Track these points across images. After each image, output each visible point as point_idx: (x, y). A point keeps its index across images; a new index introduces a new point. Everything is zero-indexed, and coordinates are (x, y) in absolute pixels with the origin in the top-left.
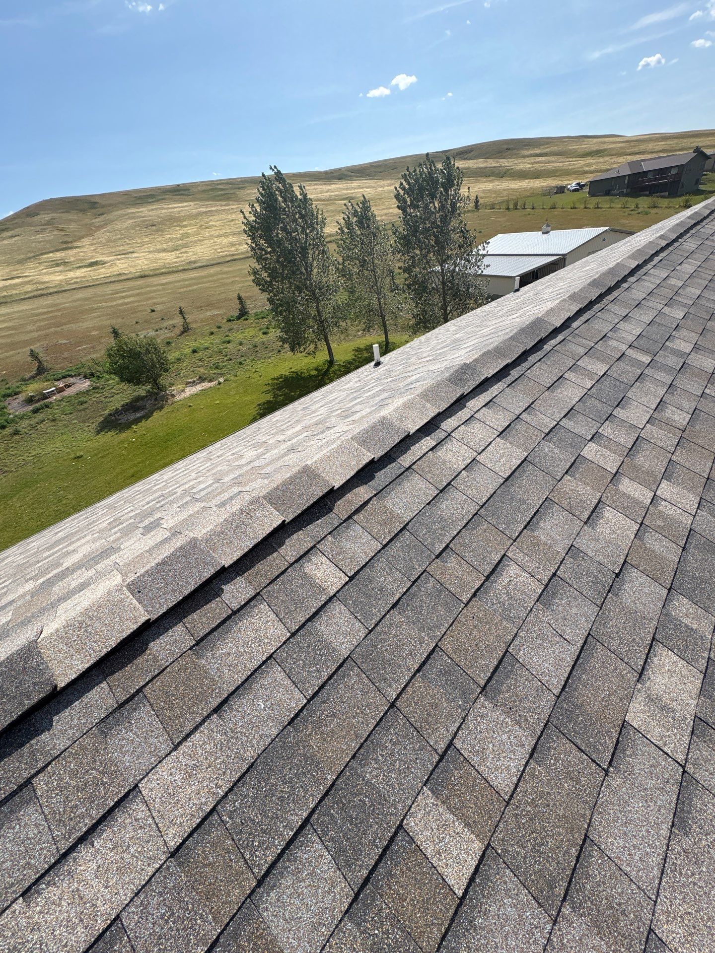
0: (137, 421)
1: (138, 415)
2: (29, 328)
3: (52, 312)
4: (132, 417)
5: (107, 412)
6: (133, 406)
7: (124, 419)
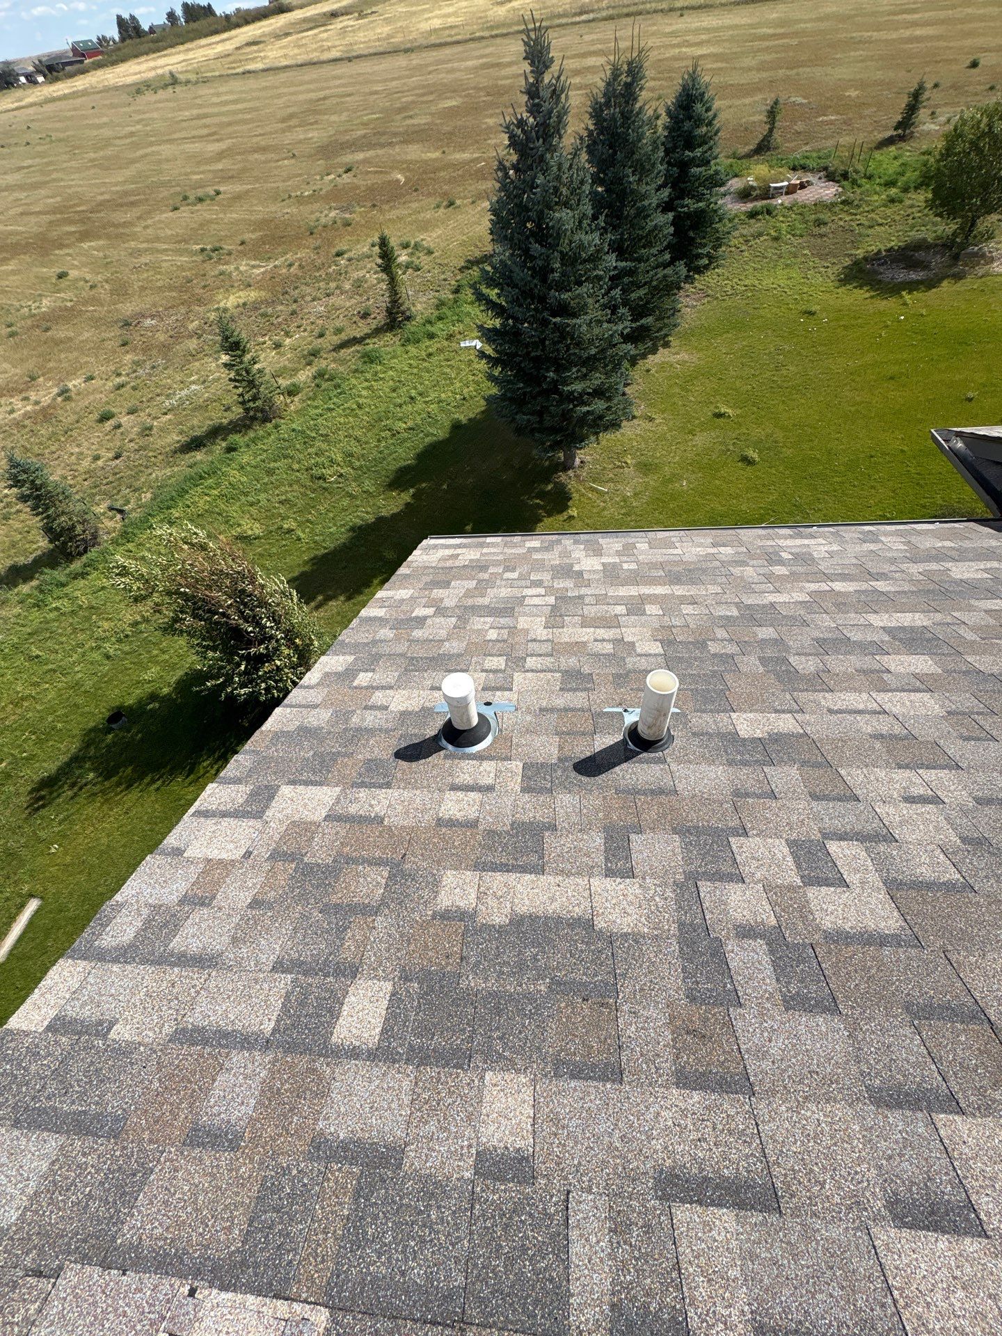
0: (912, 286)
1: (913, 276)
2: (748, 62)
3: (782, 36)
4: (902, 275)
5: (860, 253)
6: (908, 256)
7: (887, 274)
